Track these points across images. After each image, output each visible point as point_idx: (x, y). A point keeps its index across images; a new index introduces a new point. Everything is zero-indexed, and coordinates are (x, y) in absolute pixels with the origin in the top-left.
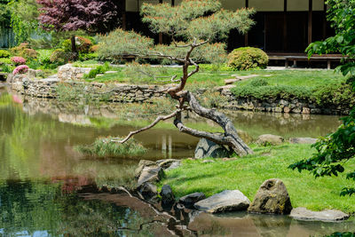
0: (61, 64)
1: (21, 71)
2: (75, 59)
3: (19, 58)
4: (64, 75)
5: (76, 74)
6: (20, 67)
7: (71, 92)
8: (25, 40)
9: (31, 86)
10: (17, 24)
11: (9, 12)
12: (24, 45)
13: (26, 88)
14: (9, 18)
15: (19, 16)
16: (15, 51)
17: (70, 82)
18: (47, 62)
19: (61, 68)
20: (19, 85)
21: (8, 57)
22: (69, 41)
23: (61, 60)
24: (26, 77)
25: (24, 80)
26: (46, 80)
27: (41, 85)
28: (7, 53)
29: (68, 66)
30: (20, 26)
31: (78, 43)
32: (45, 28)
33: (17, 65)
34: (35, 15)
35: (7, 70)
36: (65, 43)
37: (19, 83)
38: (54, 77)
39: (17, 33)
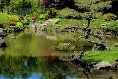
1: (34, 22)
2: (52, 18)
3: (34, 17)
4: (48, 23)
5: (52, 23)
6: (34, 20)
7: (51, 28)
8: (35, 11)
9: (37, 27)
10: (33, 6)
11: (30, 2)
12: (35, 13)
13: (36, 27)
14: (30, 4)
15: (34, 4)
16: (32, 15)
17: (51, 25)
18: (43, 19)
19: (47, 21)
20: (33, 26)
21: (30, 17)
22: (50, 12)
23: (47, 18)
24: (36, 24)
25: (35, 24)
26: (42, 25)
27: (41, 26)
28: (30, 16)
29: (49, 20)
30: (34, 7)
31: (52, 12)
32: (42, 7)
34: (39, 3)
35: (30, 21)
36: (48, 12)
37: (34, 26)
38: (45, 24)
39: (33, 9)
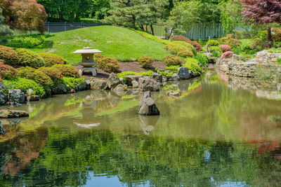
0: (258, 51)
1: (227, 56)
2: (271, 46)
3: (226, 46)
4: (261, 59)
5: (270, 58)
6: (227, 53)
7: (267, 73)
8: (231, 32)
9: (234, 68)
10: (225, 19)
11: (219, 10)
12: (230, 35)
13: (230, 69)
14: (219, 15)
15: (227, 13)
16: (223, 41)
17: (266, 64)
18: (248, 49)
19: (258, 53)
20: (225, 67)
21: (217, 45)
22: (266, 32)
23: (259, 47)
24: (231, 61)
25: (229, 63)
26: (246, 63)
27: (243, 67)
28: (217, 42)
29: (264, 52)
30: (227, 21)
31: (273, 33)
32: (247, 21)
33: (224, 51)
34: (239, 11)
35: (216, 55)
36: (263, 33)
37: (226, 65)
38: (252, 61)
39: (225, 26)
